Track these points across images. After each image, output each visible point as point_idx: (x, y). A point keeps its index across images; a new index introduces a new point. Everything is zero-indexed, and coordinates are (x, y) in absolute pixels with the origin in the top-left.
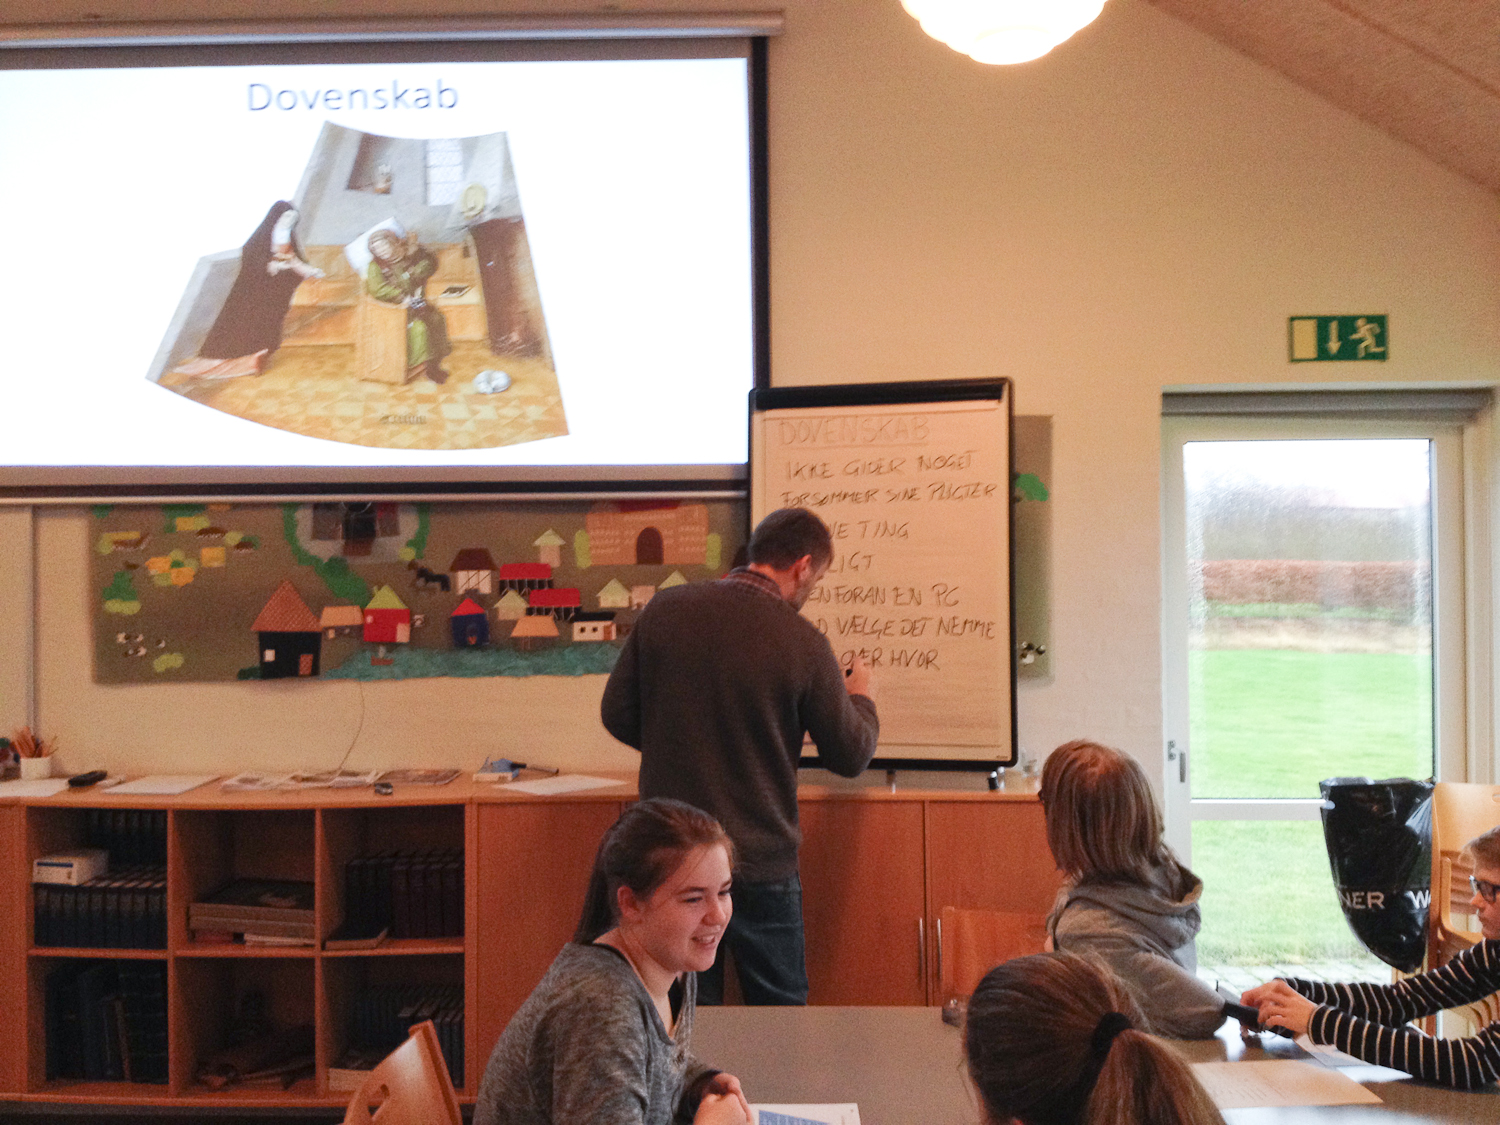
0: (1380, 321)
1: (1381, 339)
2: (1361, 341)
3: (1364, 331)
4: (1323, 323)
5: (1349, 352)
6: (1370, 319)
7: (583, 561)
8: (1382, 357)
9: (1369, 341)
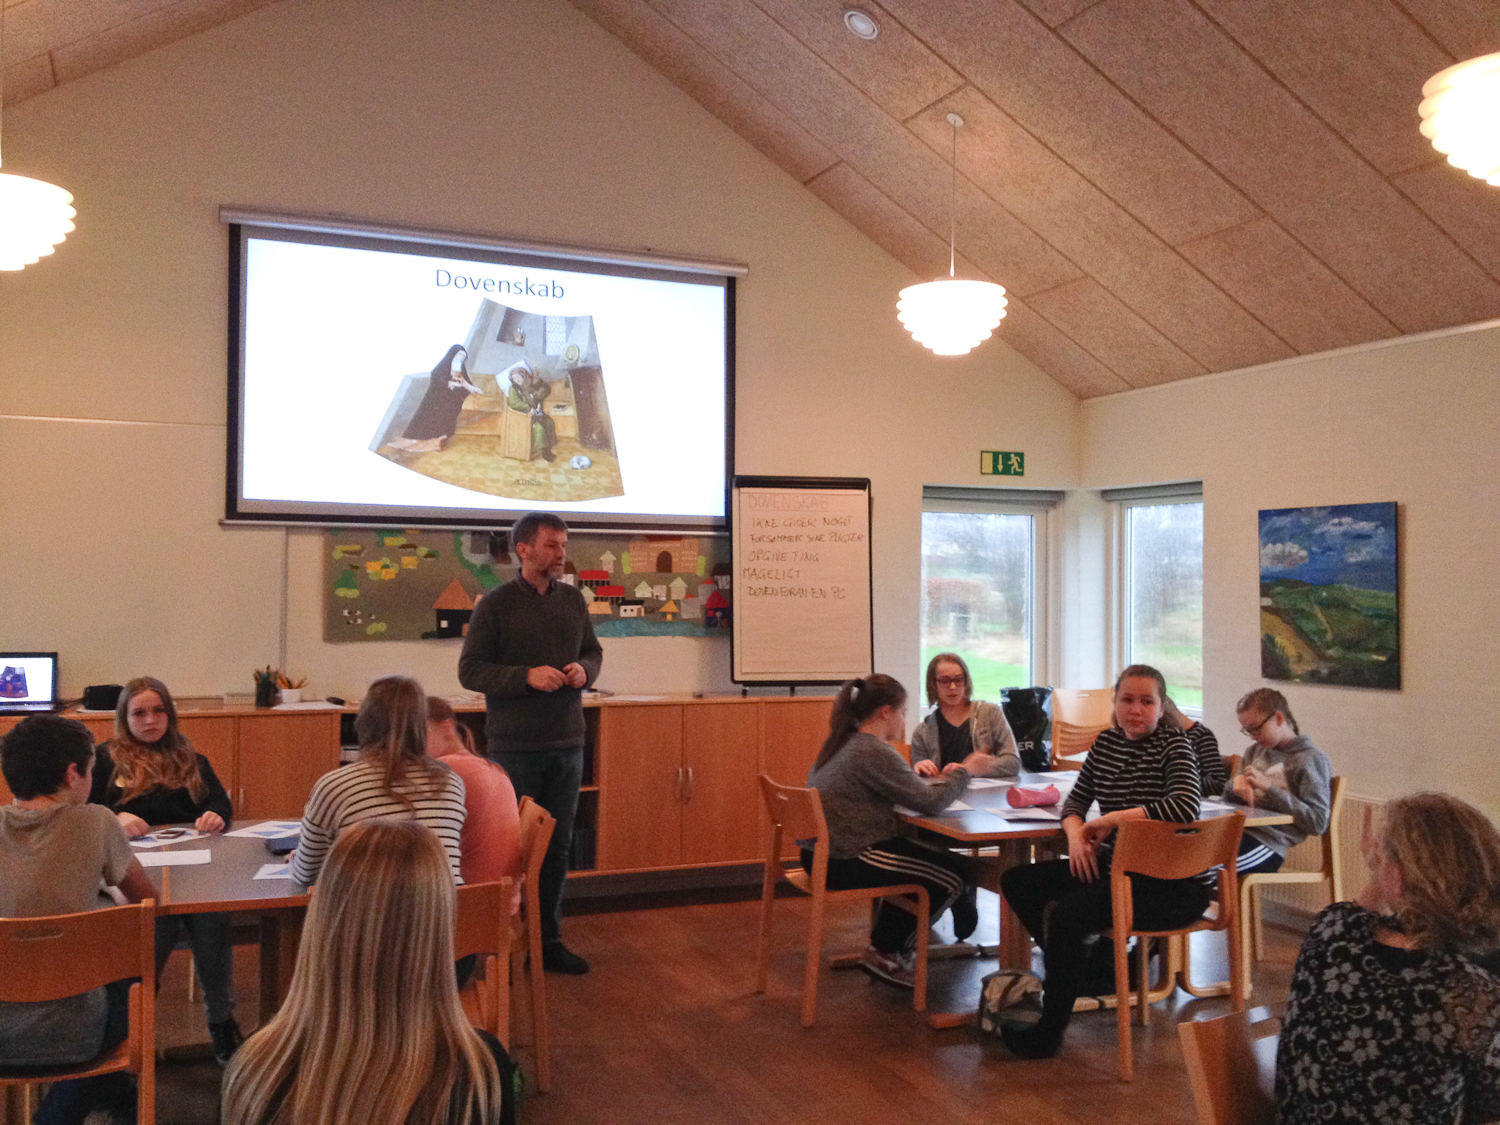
0: (1021, 455)
1: (1021, 465)
2: (1013, 465)
3: (1014, 460)
4: (996, 455)
5: (1007, 471)
6: (1016, 454)
7: (627, 570)
8: (1021, 474)
9: (1016, 465)
